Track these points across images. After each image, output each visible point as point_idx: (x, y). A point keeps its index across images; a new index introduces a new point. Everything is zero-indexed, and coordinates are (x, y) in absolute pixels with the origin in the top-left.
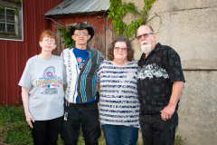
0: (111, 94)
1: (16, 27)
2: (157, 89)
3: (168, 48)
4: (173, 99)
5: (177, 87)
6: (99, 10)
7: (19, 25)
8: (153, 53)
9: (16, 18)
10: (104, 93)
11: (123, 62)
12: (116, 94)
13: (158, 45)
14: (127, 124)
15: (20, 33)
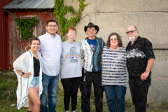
0: (109, 67)
2: (137, 64)
3: (145, 39)
4: (148, 68)
5: (150, 62)
8: (136, 42)
10: (105, 66)
11: (116, 48)
12: (112, 67)
13: (139, 37)
14: (119, 84)
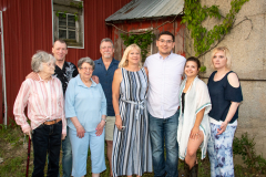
1: (77, 34)
6: (168, 14)
7: (80, 31)
9: (77, 24)
15: (80, 40)
